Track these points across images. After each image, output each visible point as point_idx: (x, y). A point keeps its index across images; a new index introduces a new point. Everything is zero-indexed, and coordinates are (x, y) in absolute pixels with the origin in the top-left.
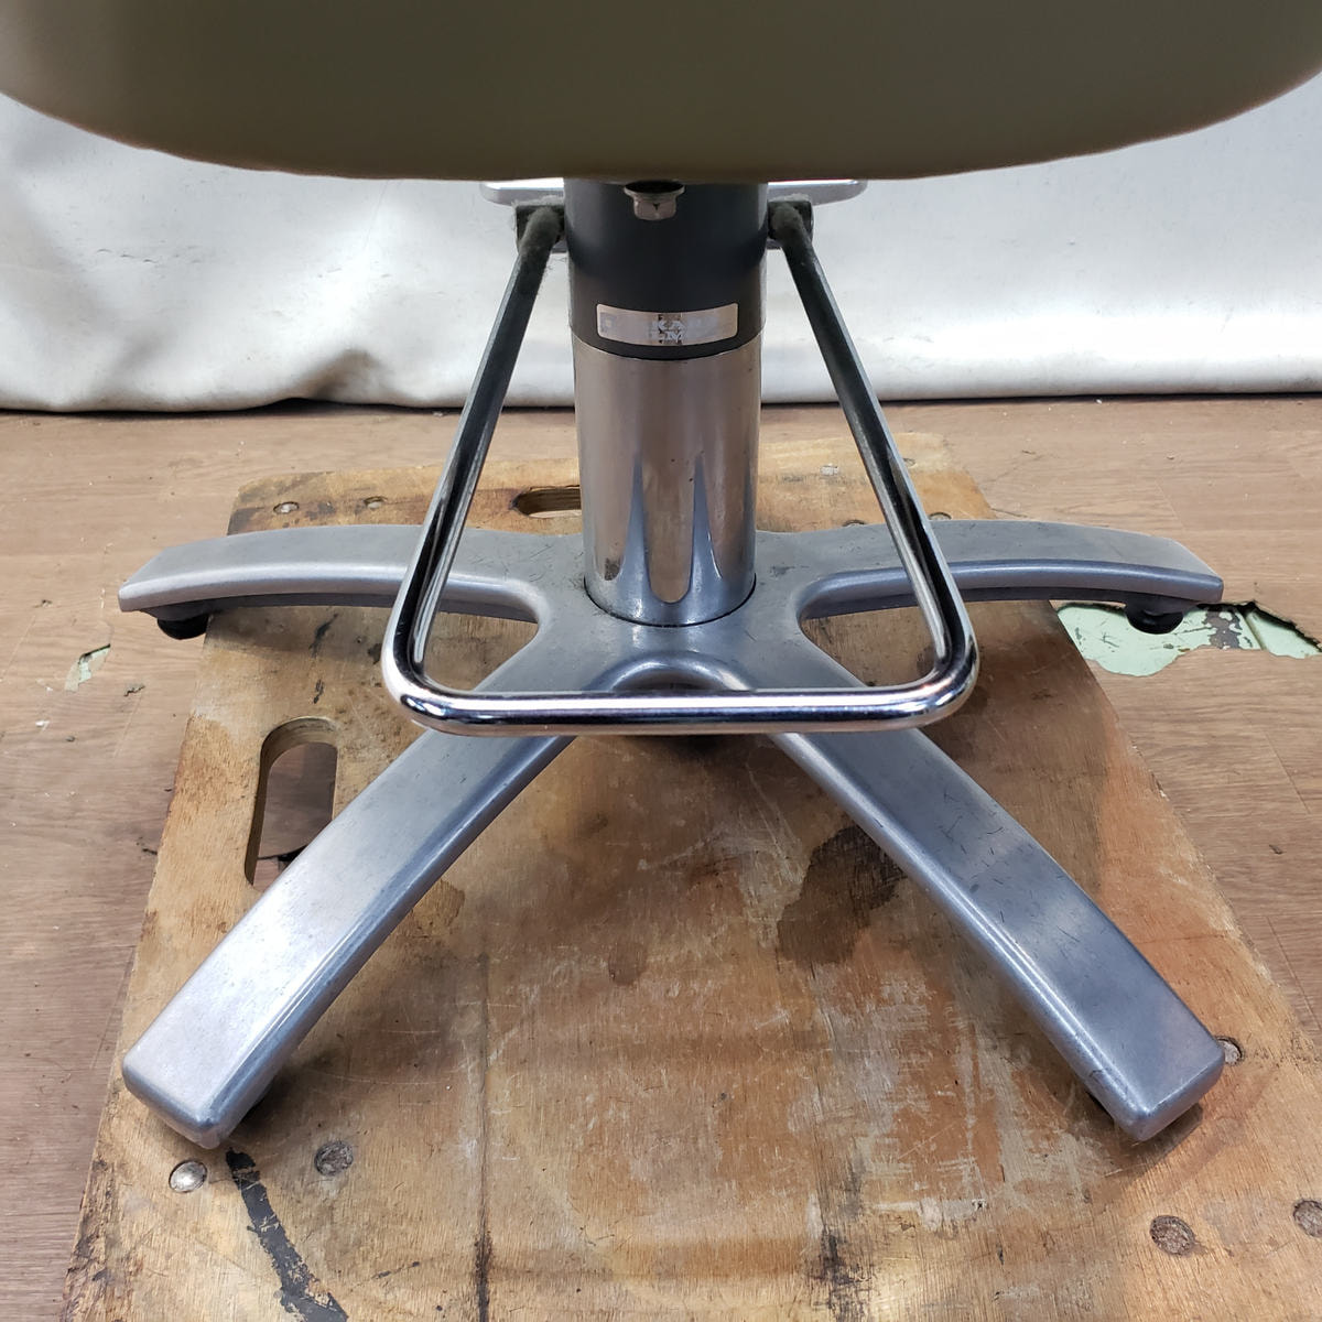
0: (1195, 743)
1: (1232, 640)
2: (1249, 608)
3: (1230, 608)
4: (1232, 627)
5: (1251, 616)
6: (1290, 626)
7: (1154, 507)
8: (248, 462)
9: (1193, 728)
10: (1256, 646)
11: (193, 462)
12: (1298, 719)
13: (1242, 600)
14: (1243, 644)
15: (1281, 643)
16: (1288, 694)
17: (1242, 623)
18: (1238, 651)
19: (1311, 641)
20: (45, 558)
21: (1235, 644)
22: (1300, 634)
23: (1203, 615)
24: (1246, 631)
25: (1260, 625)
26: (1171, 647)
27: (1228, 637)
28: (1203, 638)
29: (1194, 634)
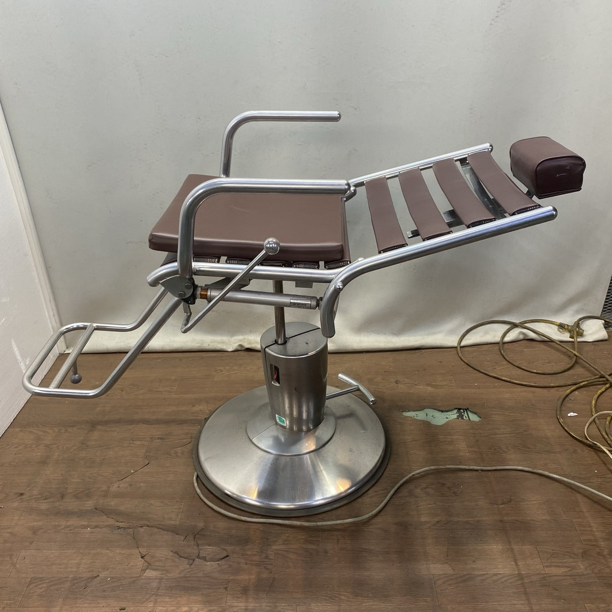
0: (448, 440)
2: (466, 409)
3: (463, 409)
4: (463, 414)
5: (468, 411)
6: (476, 414)
7: (451, 383)
8: (234, 370)
9: (448, 437)
10: (467, 418)
11: (222, 371)
13: (466, 407)
14: (464, 418)
15: (474, 418)
16: (471, 429)
17: (465, 413)
18: (462, 420)
19: (480, 417)
20: (191, 395)
21: (462, 418)
22: (478, 415)
23: (456, 411)
24: (466, 415)
25: (469, 413)
26: (447, 418)
27: (461, 416)
28: (455, 416)
29: (453, 415)
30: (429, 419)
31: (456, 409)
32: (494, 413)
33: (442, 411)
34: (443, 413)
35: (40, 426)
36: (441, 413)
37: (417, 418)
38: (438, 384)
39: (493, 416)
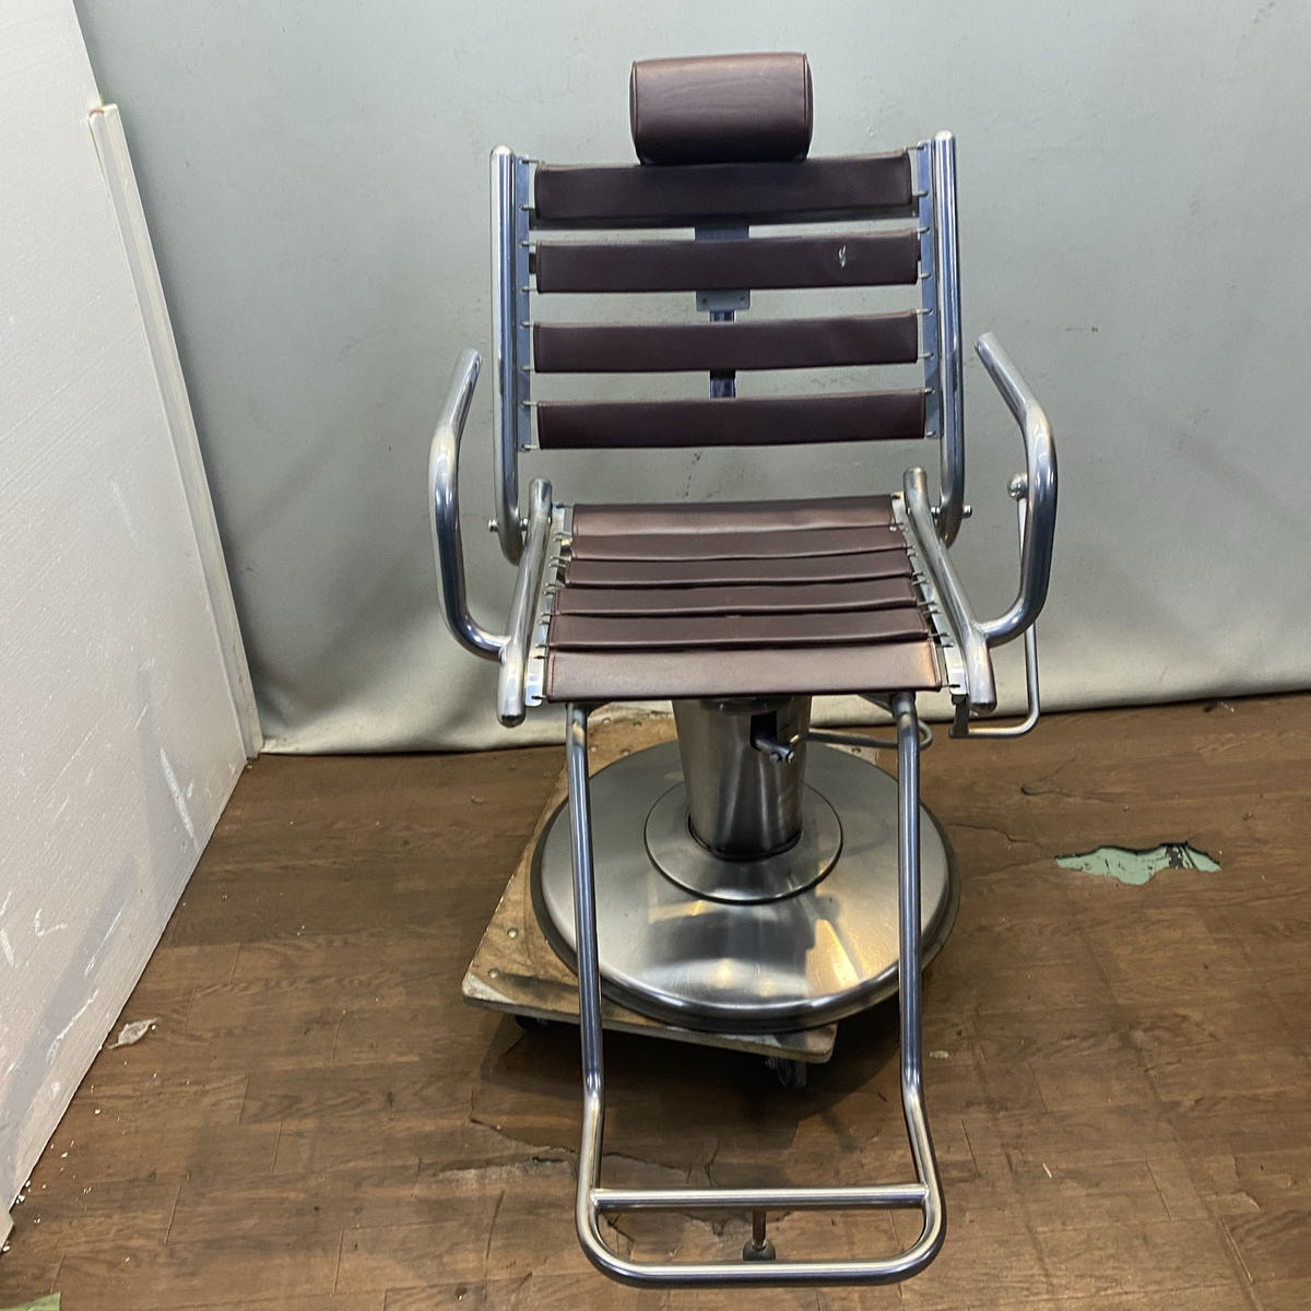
1: (1179, 863)
2: (1184, 845)
3: (1178, 845)
4: (1179, 855)
5: (1187, 849)
6: (1206, 854)
9: (1164, 910)
10: (1191, 866)
12: (1211, 904)
13: (1183, 841)
14: (1185, 865)
15: (1203, 864)
16: (1207, 891)
17: (1183, 853)
18: (1182, 871)
19: (1217, 863)
21: (1181, 866)
22: (1211, 859)
23: (1164, 851)
24: (1185, 857)
25: (1192, 854)
26: (1151, 868)
27: (1176, 862)
28: (1165, 863)
29: (1160, 860)
30: (1114, 871)
31: (1163, 845)
32: (1240, 850)
33: (1136, 852)
34: (1140, 858)
35: (283, 935)
36: (1133, 857)
37: (1090, 872)
38: (1108, 791)
39: (1239, 859)
